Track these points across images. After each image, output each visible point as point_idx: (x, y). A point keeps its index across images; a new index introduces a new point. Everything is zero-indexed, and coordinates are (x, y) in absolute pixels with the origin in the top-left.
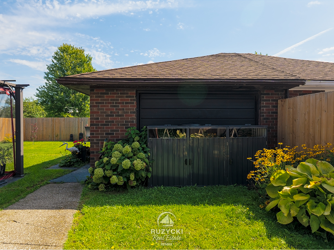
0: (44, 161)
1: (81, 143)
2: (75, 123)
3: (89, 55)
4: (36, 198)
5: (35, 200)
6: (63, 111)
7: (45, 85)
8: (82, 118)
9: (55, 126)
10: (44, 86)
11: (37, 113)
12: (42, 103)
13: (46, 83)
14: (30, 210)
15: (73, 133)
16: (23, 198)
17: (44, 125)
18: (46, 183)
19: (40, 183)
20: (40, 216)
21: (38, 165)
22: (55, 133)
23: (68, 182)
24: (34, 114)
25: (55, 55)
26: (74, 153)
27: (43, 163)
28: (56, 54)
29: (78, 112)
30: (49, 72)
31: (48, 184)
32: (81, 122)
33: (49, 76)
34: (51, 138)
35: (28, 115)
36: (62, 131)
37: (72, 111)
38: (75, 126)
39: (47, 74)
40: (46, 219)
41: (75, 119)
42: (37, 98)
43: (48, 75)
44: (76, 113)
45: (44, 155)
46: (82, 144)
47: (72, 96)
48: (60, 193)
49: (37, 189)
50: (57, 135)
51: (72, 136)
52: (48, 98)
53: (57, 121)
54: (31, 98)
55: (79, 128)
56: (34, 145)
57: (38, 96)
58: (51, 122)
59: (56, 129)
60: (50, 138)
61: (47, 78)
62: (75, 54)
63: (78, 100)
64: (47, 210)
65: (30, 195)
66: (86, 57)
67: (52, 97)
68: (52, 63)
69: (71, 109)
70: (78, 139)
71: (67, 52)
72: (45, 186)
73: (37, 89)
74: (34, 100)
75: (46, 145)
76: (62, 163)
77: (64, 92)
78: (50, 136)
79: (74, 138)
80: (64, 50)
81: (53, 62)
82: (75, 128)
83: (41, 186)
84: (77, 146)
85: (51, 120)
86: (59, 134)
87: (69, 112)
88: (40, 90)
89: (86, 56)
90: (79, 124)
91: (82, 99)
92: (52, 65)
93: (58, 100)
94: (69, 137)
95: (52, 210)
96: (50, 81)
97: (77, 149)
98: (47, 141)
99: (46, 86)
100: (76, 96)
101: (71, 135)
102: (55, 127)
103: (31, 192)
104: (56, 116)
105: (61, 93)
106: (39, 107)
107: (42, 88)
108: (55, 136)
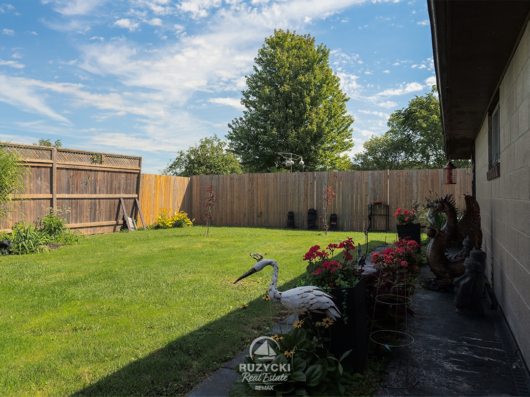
2: (299, 185)
7: (243, 115)
8: (314, 174)
9: (255, 192)
10: (241, 119)
13: (245, 112)
15: (295, 210)
17: (235, 190)
22: (255, 207)
24: (219, 170)
25: (260, 56)
28: (262, 52)
29: (303, 162)
30: (249, 90)
32: (312, 184)
33: (250, 99)
34: (248, 219)
36: (271, 205)
37: (291, 161)
38: (299, 192)
39: (246, 95)
41: (299, 176)
42: (230, 140)
43: (248, 97)
44: (301, 165)
50: (261, 213)
51: (291, 215)
52: (249, 140)
53: (260, 181)
54: (215, 138)
55: (307, 198)
56: (208, 236)
57: (231, 138)
58: (249, 184)
59: (259, 200)
60: (246, 220)
61: (246, 103)
62: (296, 49)
63: (303, 142)
66: (318, 52)
67: (256, 138)
68: (255, 73)
69: (289, 156)
70: (306, 223)
71: (282, 47)
73: (230, 126)
77: (278, 128)
78: (247, 216)
79: (297, 222)
80: (277, 44)
81: (257, 71)
82: (299, 197)
85: (247, 180)
86: (263, 209)
87: (286, 164)
88: (234, 126)
89: (316, 50)
90: (307, 188)
91: (311, 139)
92: (256, 76)
93: (267, 144)
94: (285, 219)
96: (251, 108)
97: (325, 300)
98: (240, 225)
99: (244, 119)
100: (298, 133)
101: (289, 213)
102: (255, 195)
105: (272, 128)
107: (237, 122)
108: (255, 216)
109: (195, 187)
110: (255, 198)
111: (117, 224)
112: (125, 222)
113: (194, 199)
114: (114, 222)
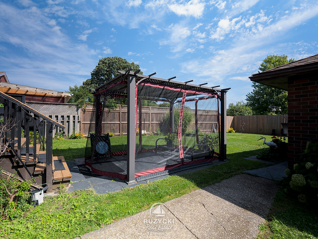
0: (245, 151)
1: (279, 138)
2: (277, 119)
3: (293, 59)
4: (228, 185)
5: (227, 187)
6: (267, 110)
7: (253, 91)
8: (284, 116)
9: (259, 122)
10: (252, 93)
11: (246, 112)
12: (251, 105)
13: (254, 90)
14: (219, 198)
15: (275, 129)
16: (218, 182)
17: (251, 121)
18: (241, 172)
19: (236, 171)
20: (225, 209)
21: (239, 153)
22: (259, 127)
23: (262, 177)
24: (244, 113)
26: (272, 147)
27: (244, 152)
28: (262, 65)
29: (281, 110)
31: (242, 173)
32: (283, 119)
35: (239, 114)
36: (265, 127)
37: (275, 110)
38: (277, 122)
40: (229, 215)
42: (247, 101)
44: (280, 111)
45: (246, 145)
46: (281, 139)
47: (275, 97)
48: (251, 187)
49: (232, 177)
50: (261, 129)
52: (255, 101)
53: (261, 118)
56: (242, 136)
59: (260, 125)
63: (281, 100)
64: (233, 205)
65: (225, 181)
67: (258, 99)
69: (274, 108)
70: (280, 134)
72: (240, 175)
73: (247, 96)
74: (244, 103)
75: (251, 137)
76: (260, 156)
78: (255, 130)
79: (276, 133)
82: (277, 124)
83: (236, 174)
84: (275, 141)
85: (256, 118)
87: (272, 111)
88: (249, 96)
90: (281, 121)
91: (285, 99)
94: (271, 132)
95: (238, 207)
96: (257, 88)
97: (275, 144)
98: (252, 133)
101: (273, 130)
103: (226, 179)
104: (261, 114)
106: (248, 108)
107: (250, 94)
108: (259, 130)
109: (235, 119)
110: (259, 124)
111: (212, 131)
112: (214, 130)
113: (235, 124)
114: (211, 130)
